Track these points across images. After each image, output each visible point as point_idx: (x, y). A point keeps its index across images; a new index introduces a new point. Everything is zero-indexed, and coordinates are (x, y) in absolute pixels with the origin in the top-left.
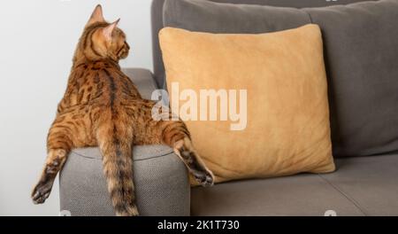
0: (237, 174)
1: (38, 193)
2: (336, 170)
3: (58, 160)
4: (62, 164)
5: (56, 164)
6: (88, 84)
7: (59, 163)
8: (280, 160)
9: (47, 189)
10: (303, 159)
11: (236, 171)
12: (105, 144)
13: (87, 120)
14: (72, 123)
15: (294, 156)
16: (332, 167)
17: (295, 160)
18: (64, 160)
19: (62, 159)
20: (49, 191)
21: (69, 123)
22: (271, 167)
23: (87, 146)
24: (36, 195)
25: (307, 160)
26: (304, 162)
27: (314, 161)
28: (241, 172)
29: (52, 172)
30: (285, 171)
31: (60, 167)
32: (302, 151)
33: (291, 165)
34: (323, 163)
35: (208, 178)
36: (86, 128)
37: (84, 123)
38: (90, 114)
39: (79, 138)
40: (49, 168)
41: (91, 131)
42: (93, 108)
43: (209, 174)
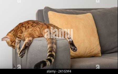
1: (21, 53)
2: (101, 56)
3: (30, 41)
5: (29, 42)
8: (87, 52)
9: (24, 52)
11: (75, 54)
14: (32, 31)
15: (91, 50)
17: (92, 51)
19: (31, 41)
22: (85, 53)
24: (21, 55)
26: (94, 52)
27: (96, 52)
28: (77, 55)
29: (27, 45)
30: (88, 55)
32: (93, 48)
33: (90, 53)
34: (99, 53)
35: (76, 49)
36: (38, 32)
37: (37, 30)
38: (39, 27)
39: (36, 34)
40: (26, 44)
41: (40, 32)
42: (39, 26)
43: (76, 47)
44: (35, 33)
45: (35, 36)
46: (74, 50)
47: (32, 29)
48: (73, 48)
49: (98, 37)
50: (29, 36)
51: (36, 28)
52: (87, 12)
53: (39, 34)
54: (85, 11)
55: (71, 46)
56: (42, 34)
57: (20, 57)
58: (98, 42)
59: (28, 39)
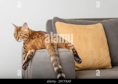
0: (83, 67)
1: (24, 66)
2: (112, 68)
3: (32, 53)
4: (33, 55)
5: (31, 54)
6: (37, 35)
7: (32, 54)
8: (96, 64)
9: (27, 65)
10: (103, 63)
11: (83, 66)
12: (49, 46)
13: (41, 41)
14: (35, 42)
15: (100, 62)
16: (111, 67)
17: (101, 63)
18: (34, 53)
19: (33, 53)
20: (28, 65)
21: (34, 42)
22: (93, 65)
23: (42, 49)
24: (24, 67)
25: (104, 63)
26: (103, 64)
27: (106, 64)
28: (85, 67)
30: (97, 67)
31: (33, 56)
32: (103, 60)
33: (99, 65)
34: (109, 65)
35: (80, 61)
36: (41, 43)
37: (40, 41)
38: (42, 39)
39: (39, 46)
40: (29, 56)
41: (43, 43)
42: (42, 37)
43: (80, 59)
44: (38, 44)
45: (38, 48)
46: (79, 61)
47: (36, 41)
48: (77, 59)
49: (108, 48)
50: (32, 48)
51: (39, 40)
52: (98, 22)
53: (41, 46)
54: (96, 21)
55: (75, 58)
56: (44, 46)
57: (23, 69)
58: (108, 54)
59: (31, 51)
